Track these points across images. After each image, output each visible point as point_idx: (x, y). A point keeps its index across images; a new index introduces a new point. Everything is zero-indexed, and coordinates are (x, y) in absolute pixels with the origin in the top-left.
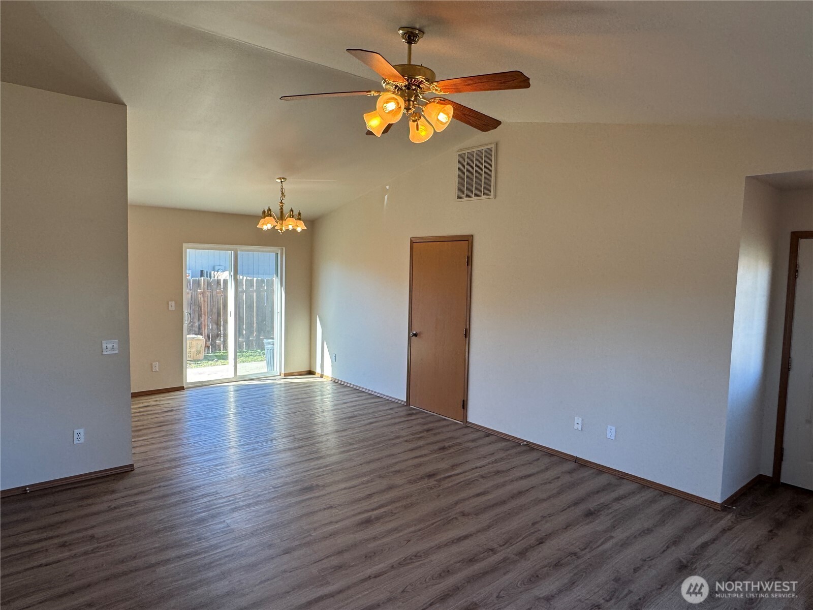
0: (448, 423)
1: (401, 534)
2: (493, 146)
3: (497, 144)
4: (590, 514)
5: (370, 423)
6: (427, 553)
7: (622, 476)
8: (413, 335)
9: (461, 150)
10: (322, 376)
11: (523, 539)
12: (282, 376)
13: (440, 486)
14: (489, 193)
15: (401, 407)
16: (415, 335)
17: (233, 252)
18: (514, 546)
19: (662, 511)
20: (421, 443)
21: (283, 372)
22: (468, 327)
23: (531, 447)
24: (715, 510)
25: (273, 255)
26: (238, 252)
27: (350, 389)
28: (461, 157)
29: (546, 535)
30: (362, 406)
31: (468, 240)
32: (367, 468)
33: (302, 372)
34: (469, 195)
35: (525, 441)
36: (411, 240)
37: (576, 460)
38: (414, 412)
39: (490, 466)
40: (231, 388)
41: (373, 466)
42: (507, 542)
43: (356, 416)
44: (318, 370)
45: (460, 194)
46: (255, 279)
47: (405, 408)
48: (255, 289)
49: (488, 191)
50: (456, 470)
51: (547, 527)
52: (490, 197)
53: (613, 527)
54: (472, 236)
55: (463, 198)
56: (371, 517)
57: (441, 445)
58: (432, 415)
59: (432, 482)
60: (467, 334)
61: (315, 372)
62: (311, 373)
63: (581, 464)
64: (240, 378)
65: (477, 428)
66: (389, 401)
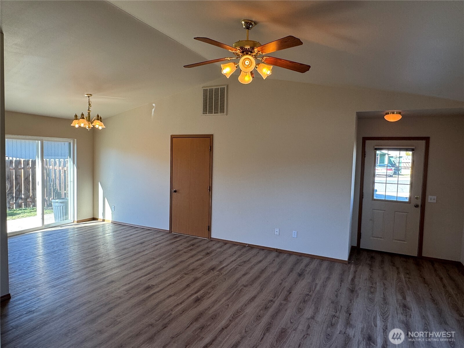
0: (200, 240)
1: (221, 302)
2: (225, 87)
3: (227, 86)
4: (301, 275)
5: (156, 245)
6: (242, 309)
7: (301, 255)
8: (173, 192)
9: (205, 87)
10: (104, 221)
11: (281, 293)
12: (76, 223)
13: (222, 274)
14: (223, 112)
15: (167, 234)
16: (175, 191)
17: (39, 141)
18: (280, 297)
19: (327, 268)
20: (194, 252)
21: (76, 220)
22: (211, 185)
23: (251, 247)
24: (346, 264)
25: (67, 144)
26: (44, 141)
27: (127, 227)
28: (205, 91)
29: (290, 288)
30: (144, 236)
31: (210, 137)
32: (174, 271)
33: (88, 219)
34: (211, 112)
35: (247, 244)
36: (171, 137)
37: (277, 250)
38: (177, 236)
39: (239, 259)
40: (40, 234)
41: (177, 269)
42: (276, 295)
43: (144, 242)
44: (100, 217)
45: (205, 111)
46: (31, 160)
47: (170, 234)
48: (30, 166)
49: (222, 111)
50: (224, 264)
51: (287, 284)
52: (224, 114)
53: (314, 280)
54: (213, 135)
55: (207, 113)
56: (198, 297)
57: (206, 252)
58: (189, 236)
59: (216, 273)
60: (210, 189)
61: (98, 219)
62: (94, 219)
63: (280, 252)
64: (47, 226)
65: (218, 241)
66: (158, 231)
